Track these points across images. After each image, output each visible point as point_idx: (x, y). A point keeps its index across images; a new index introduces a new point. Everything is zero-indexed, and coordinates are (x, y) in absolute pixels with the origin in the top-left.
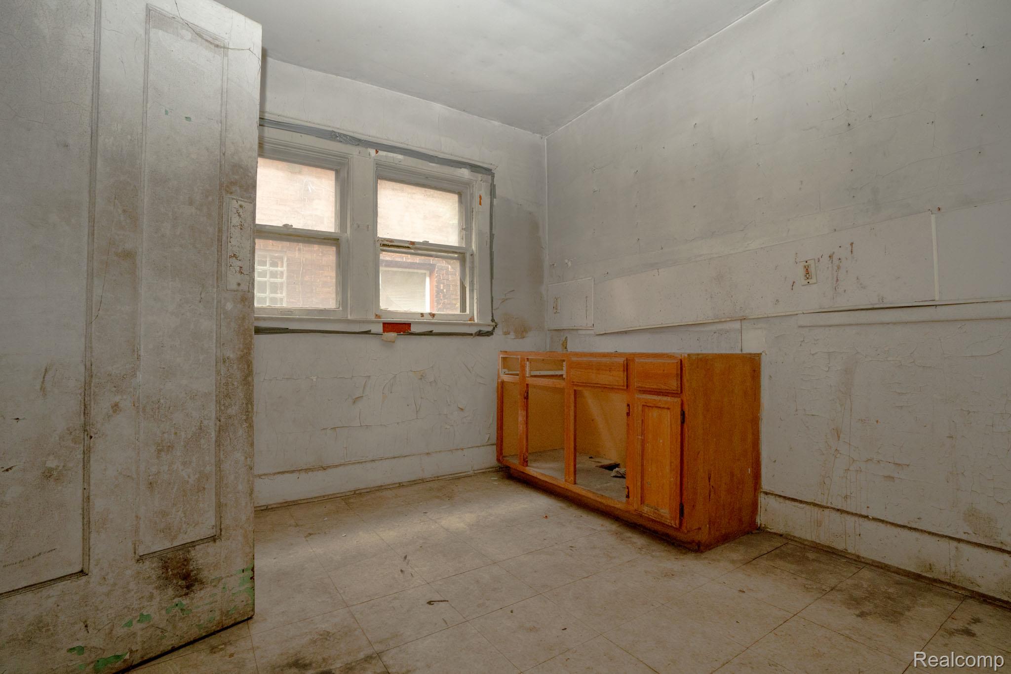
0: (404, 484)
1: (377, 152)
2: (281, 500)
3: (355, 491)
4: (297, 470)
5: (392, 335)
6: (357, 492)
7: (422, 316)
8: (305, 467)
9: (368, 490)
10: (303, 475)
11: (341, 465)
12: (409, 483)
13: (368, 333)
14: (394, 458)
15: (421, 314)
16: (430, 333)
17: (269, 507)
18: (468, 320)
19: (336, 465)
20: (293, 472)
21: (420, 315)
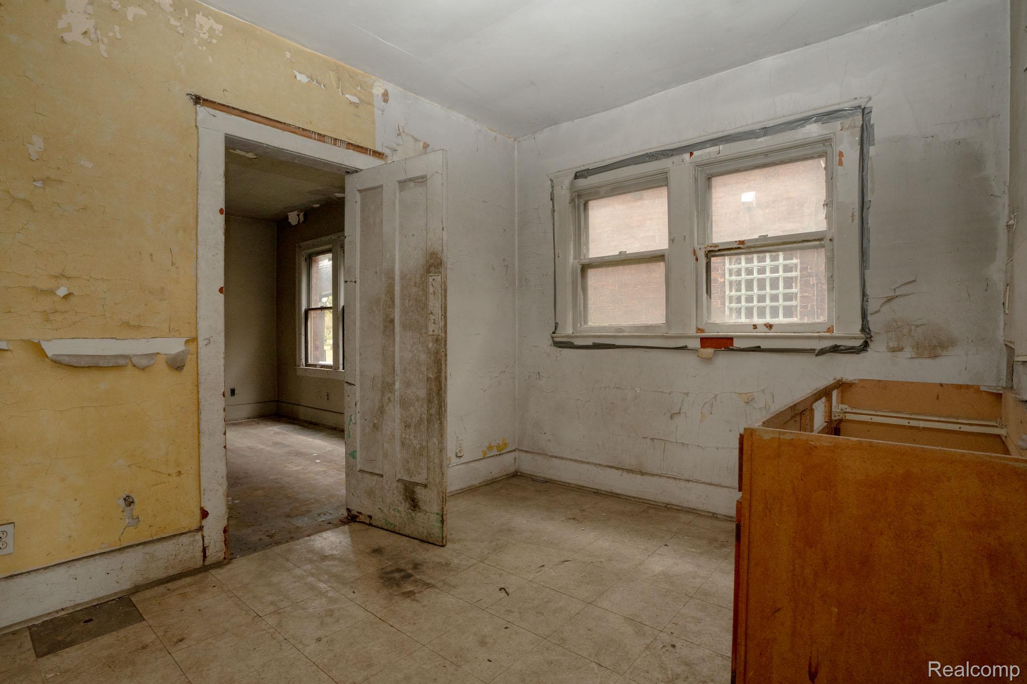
0: (718, 516)
1: (691, 154)
2: (608, 489)
3: (668, 504)
4: (621, 468)
5: (710, 351)
6: (669, 506)
7: (754, 328)
8: (628, 468)
9: (680, 508)
10: (625, 474)
11: (657, 475)
12: (725, 518)
13: (684, 348)
14: (711, 484)
15: (754, 325)
16: (757, 349)
17: (599, 492)
18: (826, 331)
19: (654, 474)
20: (617, 469)
21: (752, 327)
